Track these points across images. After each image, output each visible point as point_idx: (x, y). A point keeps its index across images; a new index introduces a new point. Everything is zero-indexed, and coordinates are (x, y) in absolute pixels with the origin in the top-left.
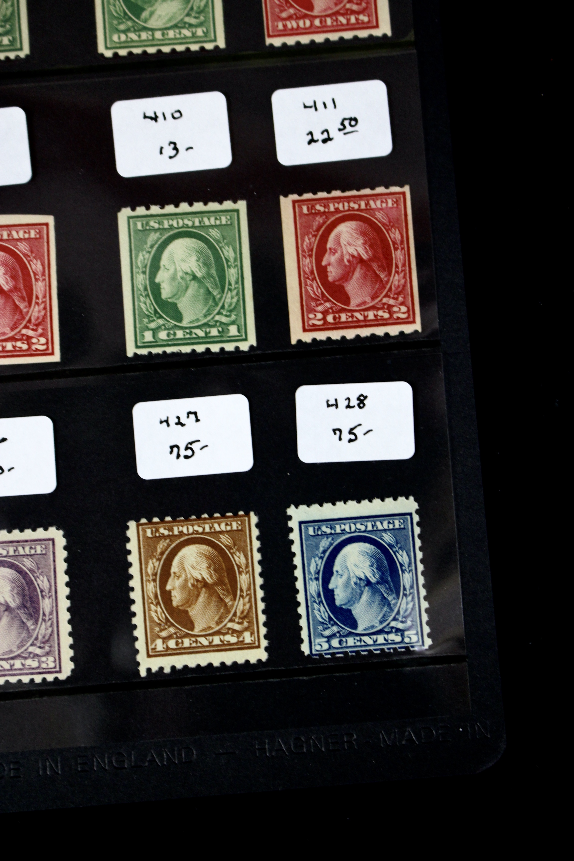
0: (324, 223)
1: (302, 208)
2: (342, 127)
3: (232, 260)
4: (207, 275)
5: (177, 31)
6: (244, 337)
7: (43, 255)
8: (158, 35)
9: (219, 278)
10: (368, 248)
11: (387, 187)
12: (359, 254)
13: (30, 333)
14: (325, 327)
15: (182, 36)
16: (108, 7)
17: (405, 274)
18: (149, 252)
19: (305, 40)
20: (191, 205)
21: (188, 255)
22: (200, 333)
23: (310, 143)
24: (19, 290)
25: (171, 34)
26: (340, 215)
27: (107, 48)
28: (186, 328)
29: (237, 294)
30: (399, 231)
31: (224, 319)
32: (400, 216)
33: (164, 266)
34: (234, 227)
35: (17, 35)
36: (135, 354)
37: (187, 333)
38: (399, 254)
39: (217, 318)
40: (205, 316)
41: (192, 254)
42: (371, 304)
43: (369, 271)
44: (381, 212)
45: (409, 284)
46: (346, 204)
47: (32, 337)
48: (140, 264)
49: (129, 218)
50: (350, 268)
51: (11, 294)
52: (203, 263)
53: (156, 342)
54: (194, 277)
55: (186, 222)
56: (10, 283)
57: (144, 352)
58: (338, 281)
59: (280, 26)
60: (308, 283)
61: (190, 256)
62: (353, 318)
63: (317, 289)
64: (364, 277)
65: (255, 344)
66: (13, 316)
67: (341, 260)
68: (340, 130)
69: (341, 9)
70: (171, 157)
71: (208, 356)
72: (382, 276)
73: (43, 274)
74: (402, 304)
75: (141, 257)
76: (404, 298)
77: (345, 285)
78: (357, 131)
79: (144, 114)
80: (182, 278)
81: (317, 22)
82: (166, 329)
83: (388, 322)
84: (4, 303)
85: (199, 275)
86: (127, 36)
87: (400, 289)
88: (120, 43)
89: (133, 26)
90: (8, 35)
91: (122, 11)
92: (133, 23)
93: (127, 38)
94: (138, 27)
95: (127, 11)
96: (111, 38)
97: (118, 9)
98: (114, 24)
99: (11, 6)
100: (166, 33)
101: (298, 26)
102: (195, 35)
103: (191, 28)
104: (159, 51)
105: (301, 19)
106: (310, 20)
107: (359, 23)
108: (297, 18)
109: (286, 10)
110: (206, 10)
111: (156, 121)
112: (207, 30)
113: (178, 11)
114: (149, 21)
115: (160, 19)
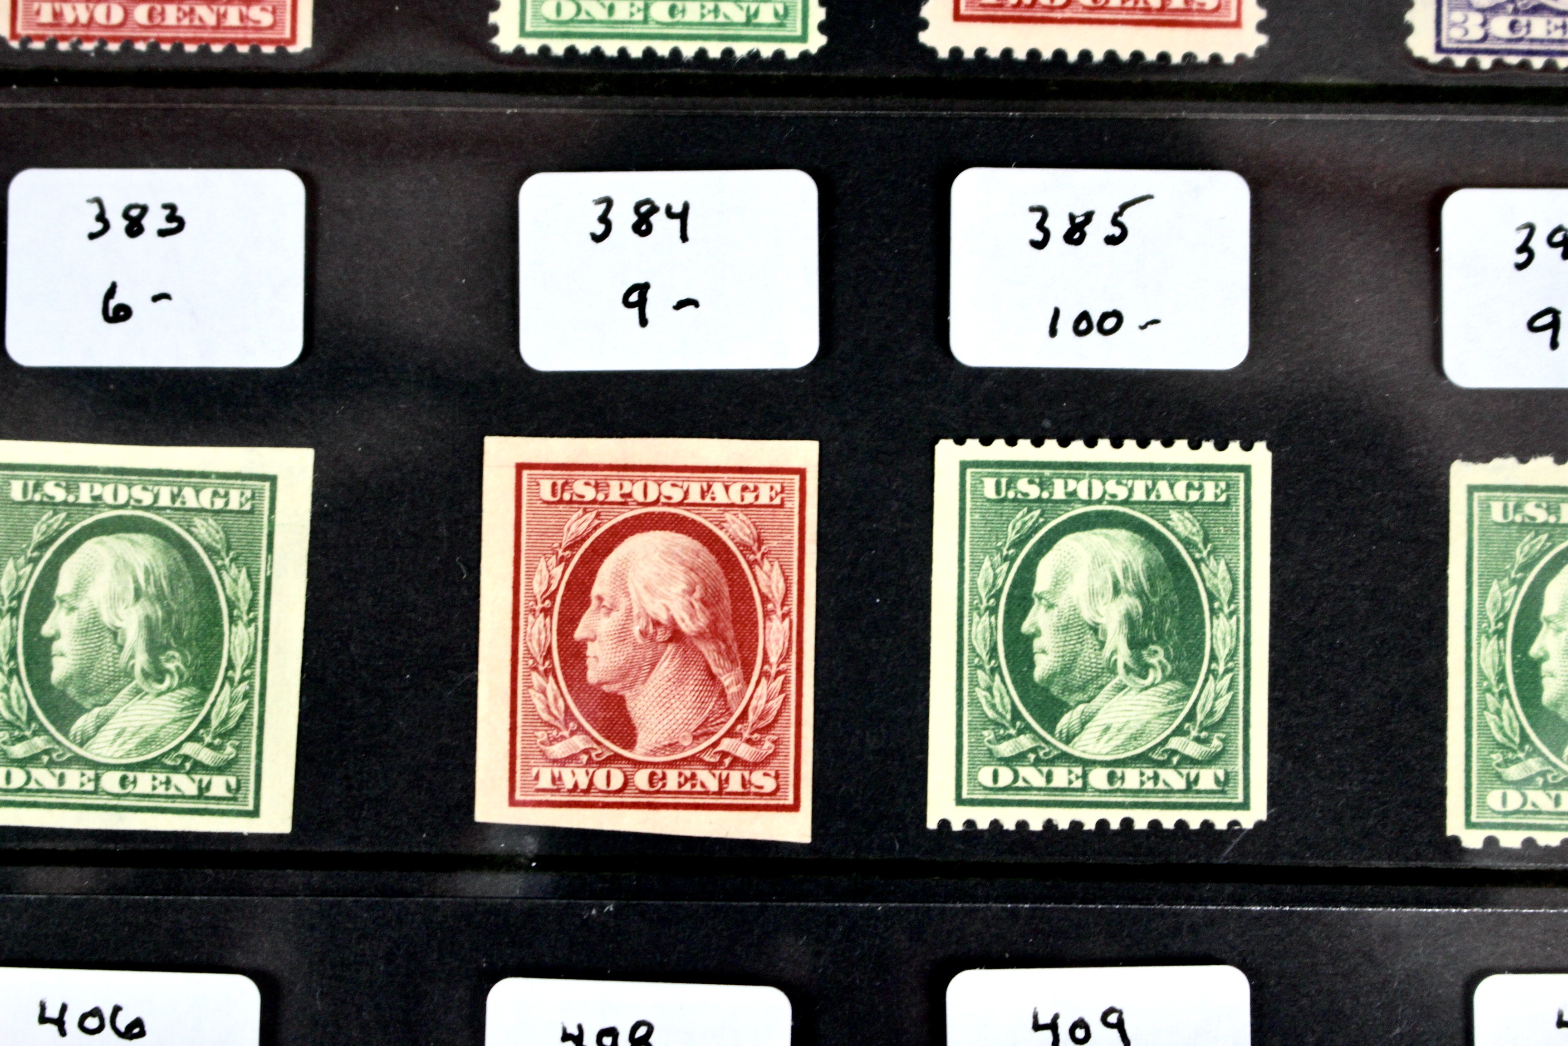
16: (1481, 716)
27: (1469, 824)
35: (1240, 768)
79: (1560, 1016)
86: (1524, 796)
88: (1506, 814)
89: (1543, 774)
90: (1215, 764)
91: (1518, 731)
92: (1543, 764)
93: (1524, 804)
94: (1554, 778)
95: (1529, 730)
96: (1482, 797)
97: (1506, 723)
98: (1494, 764)
99: (1229, 689)
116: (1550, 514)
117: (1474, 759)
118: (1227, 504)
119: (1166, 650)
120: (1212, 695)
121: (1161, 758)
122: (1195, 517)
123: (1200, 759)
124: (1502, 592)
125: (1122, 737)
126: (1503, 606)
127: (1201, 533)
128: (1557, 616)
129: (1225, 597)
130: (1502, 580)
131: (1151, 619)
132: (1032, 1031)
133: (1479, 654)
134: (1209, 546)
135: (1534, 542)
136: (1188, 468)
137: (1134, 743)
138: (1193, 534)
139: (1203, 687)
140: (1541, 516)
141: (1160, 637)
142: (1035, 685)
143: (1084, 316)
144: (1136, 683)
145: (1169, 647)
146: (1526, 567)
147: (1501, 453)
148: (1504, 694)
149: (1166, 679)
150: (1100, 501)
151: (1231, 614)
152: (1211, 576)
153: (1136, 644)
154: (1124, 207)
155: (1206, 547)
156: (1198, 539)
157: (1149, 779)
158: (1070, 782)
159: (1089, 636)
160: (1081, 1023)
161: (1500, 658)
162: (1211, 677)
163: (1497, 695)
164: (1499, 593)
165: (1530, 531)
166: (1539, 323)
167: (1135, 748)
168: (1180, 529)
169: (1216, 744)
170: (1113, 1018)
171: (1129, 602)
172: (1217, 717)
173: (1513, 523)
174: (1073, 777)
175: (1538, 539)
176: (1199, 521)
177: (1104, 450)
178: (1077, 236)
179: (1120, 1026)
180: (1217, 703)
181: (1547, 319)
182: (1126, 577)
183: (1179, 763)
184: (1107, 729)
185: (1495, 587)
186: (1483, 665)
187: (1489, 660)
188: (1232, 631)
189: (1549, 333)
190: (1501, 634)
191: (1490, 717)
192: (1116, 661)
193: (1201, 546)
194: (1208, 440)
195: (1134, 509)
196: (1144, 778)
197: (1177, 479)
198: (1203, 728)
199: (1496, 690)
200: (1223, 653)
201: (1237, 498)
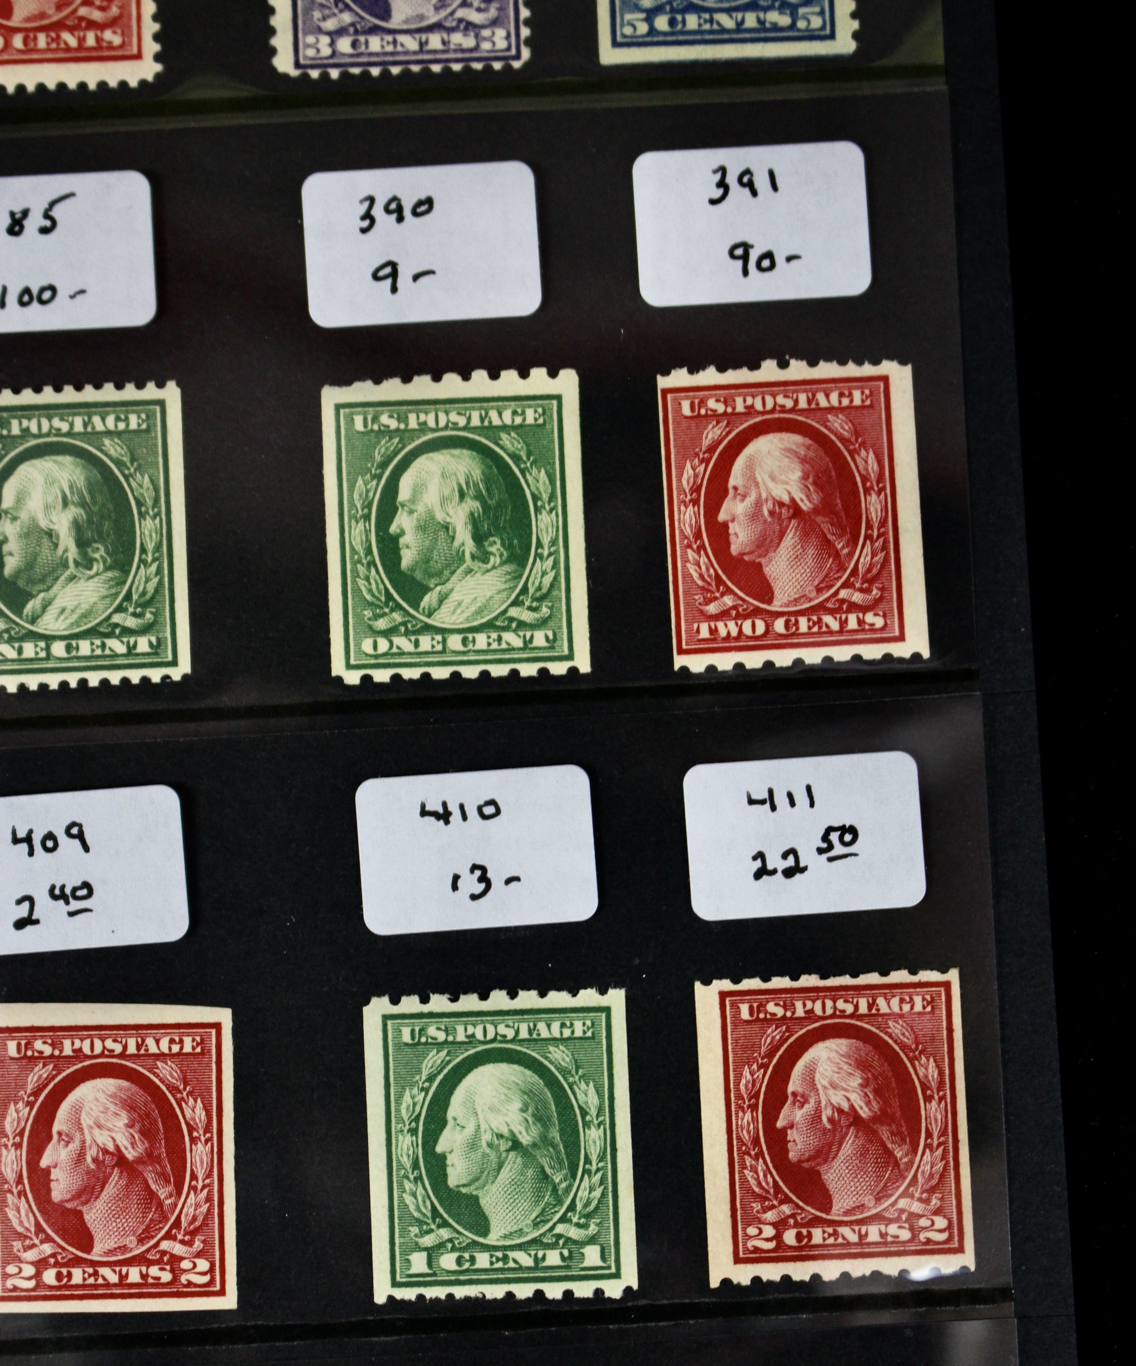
0: (783, 1040)
1: (739, 1008)
2: (825, 845)
3: (593, 1112)
4: (541, 1138)
5: (494, 635)
6: (613, 1270)
7: (209, 1089)
8: (455, 642)
9: (565, 1147)
10: (871, 1097)
11: (913, 972)
12: (852, 1107)
13: (178, 1249)
14: (780, 1254)
15: (504, 646)
16: (354, 582)
17: (945, 1151)
18: (426, 1091)
19: (754, 660)
20: (513, 995)
21: (503, 1097)
22: (525, 1260)
23: (758, 875)
24: (158, 1160)
25: (481, 641)
26: (817, 1025)
27: (349, 666)
28: (496, 1248)
29: (602, 1181)
30: (935, 1061)
31: (574, 1233)
32: (939, 1029)
33: (455, 1119)
34: (600, 1042)
35: (168, 634)
36: (391, 1298)
37: (498, 1260)
38: (933, 1109)
39: (560, 1229)
40: (536, 1224)
41: (513, 1097)
42: (874, 1211)
43: (871, 1141)
44: (900, 1022)
45: (952, 1172)
46: (829, 1003)
47: (182, 1259)
48: (404, 1114)
49: (386, 1018)
50: (834, 1135)
51: (140, 1168)
52: (534, 1115)
53: (434, 1274)
54: (516, 1145)
55: (502, 1029)
56: (139, 1144)
57: (409, 1294)
58: (808, 1160)
59: (705, 633)
60: (748, 1164)
61: (509, 1100)
62: (836, 1239)
63: (765, 1176)
64: (862, 1154)
65: (635, 1287)
66: (145, 1214)
67: (816, 1116)
68: (820, 851)
69: (827, 600)
70: (474, 897)
71: (539, 1308)
72: (899, 1154)
73: (208, 1129)
74: (938, 1212)
75: (407, 1099)
76: (942, 1199)
77: (822, 1169)
78: (856, 855)
79: (423, 806)
80: (490, 1145)
81: (779, 626)
82: (453, 1249)
83: (907, 1248)
84: (127, 1185)
85: (525, 1139)
86: (391, 642)
87: (934, 1182)
88: (376, 657)
89: (404, 624)
90: (148, 632)
91: (383, 592)
92: (404, 616)
93: (391, 648)
94: (413, 626)
95: (392, 591)
96: (358, 645)
97: (374, 586)
99: (157, 574)
100: (471, 638)
101: (740, 631)
102: (530, 646)
103: (521, 631)
104: (456, 675)
105: (745, 617)
106: (766, 622)
107: (863, 630)
108: (738, 616)
109: (716, 599)
110: (555, 593)
111: (447, 822)
112: (555, 634)
113: (497, 594)
114: (436, 613)
115: (459, 611)
116: (400, 422)
117: (350, 616)
118: (148, 430)
119: (106, 548)
120: (144, 579)
121: (106, 631)
122: (123, 442)
123: (137, 629)
124: (366, 485)
125: (75, 616)
126: (367, 495)
127: (129, 454)
128: (409, 501)
129: (149, 503)
130: (365, 475)
132: (12, 844)
133: (350, 534)
134: (135, 464)
135: (389, 444)
136: (115, 404)
137: (85, 620)
138: (122, 456)
139: (136, 573)
140: (393, 424)
141: (100, 537)
142: (5, 580)
143: (27, 291)
144: (84, 574)
145: (108, 544)
146: (384, 465)
147: (362, 378)
148: (371, 563)
149: (107, 569)
150: (48, 435)
151: (155, 516)
152: (138, 487)
153: (82, 543)
154: (52, 204)
155: (132, 465)
156: (126, 459)
157: (98, 647)
158: (37, 653)
159: (45, 541)
160: (50, 836)
161: (367, 536)
162: (142, 566)
163: (365, 565)
164: (363, 487)
165: (385, 436)
166: (382, 273)
167: (86, 624)
168: (112, 452)
169: (149, 616)
170: (75, 831)
171: (74, 511)
172: (148, 597)
173: (372, 430)
174: (38, 649)
175: (391, 442)
176: (126, 445)
177: (48, 396)
178: (17, 228)
179: (81, 837)
180: (148, 585)
181: (388, 270)
182: (72, 492)
183: (121, 633)
184: (63, 611)
185: (360, 482)
186: (354, 543)
187: (358, 538)
188: (156, 528)
190: (367, 517)
191: (361, 583)
192: (67, 557)
193: (129, 464)
194: (130, 382)
195: (75, 439)
196: (94, 647)
197: (108, 414)
198: (138, 605)
199: (365, 561)
200: (150, 546)
201: (155, 425)
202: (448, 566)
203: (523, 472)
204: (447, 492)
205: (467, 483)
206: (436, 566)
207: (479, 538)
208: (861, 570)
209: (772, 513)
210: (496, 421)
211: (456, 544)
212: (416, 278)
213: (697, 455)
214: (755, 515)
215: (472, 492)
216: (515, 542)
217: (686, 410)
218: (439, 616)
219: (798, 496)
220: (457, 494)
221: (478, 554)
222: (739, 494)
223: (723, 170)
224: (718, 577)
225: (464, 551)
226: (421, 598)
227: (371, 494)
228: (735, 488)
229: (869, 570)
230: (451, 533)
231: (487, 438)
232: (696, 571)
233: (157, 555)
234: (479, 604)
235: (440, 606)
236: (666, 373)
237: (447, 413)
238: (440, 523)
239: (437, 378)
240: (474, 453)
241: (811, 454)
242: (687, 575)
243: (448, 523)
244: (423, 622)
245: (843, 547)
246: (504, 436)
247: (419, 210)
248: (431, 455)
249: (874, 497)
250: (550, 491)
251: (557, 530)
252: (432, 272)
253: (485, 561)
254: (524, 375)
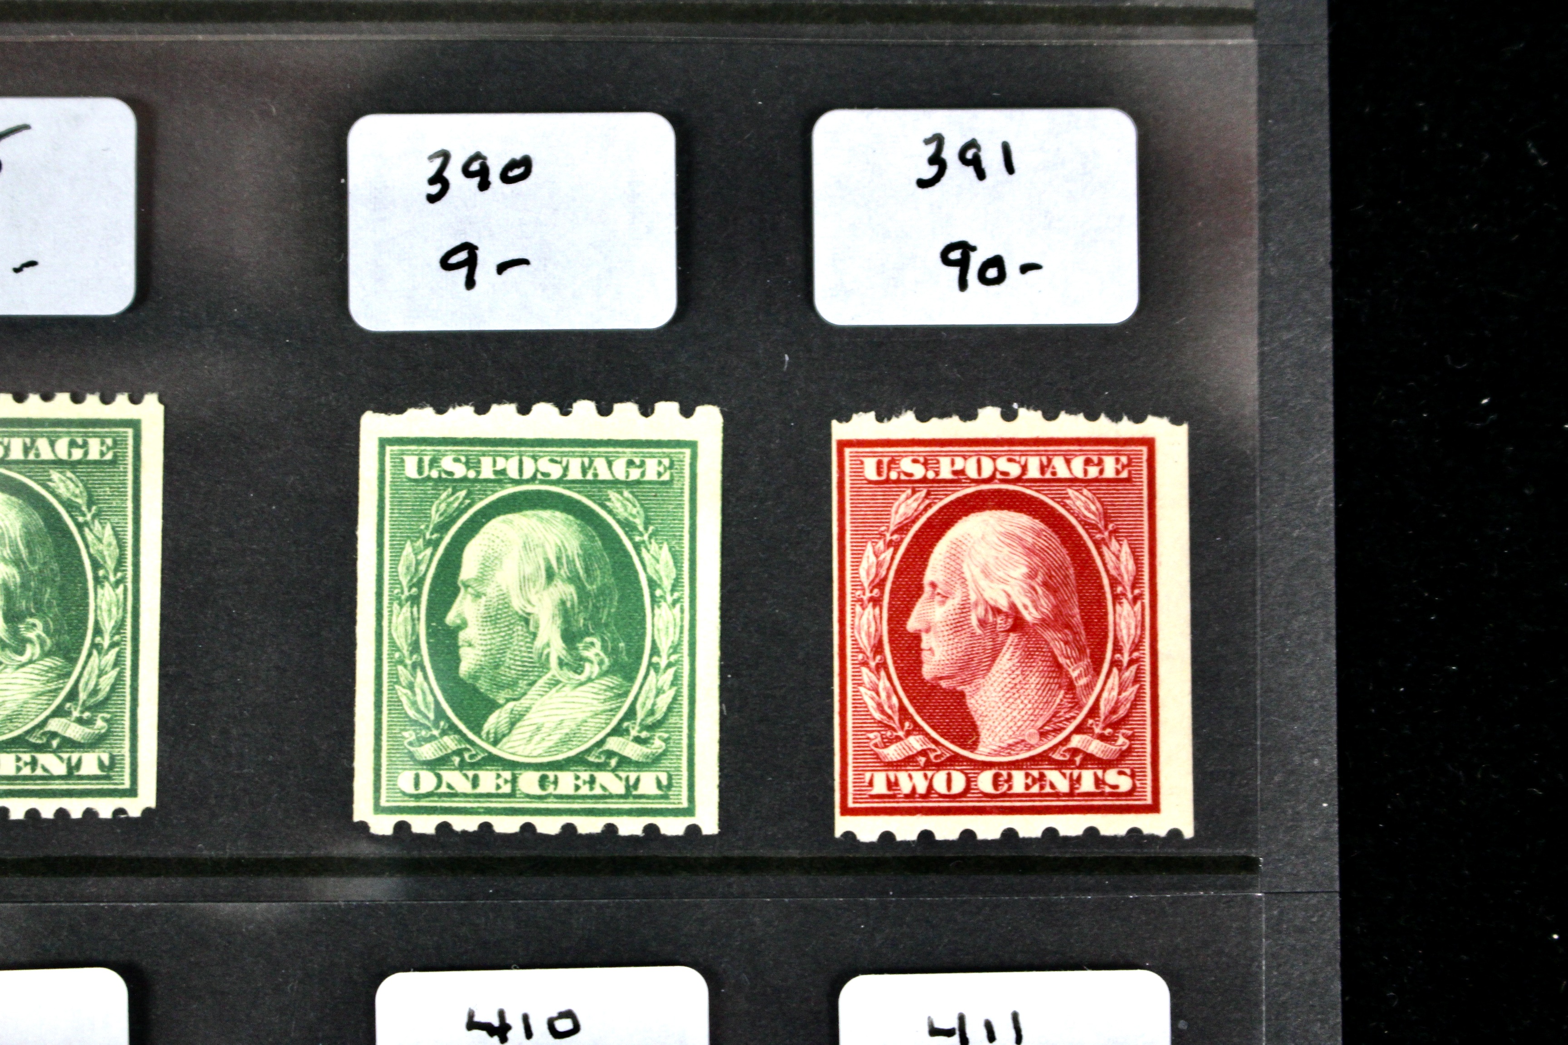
5: (585, 776)
8: (529, 782)
15: (598, 791)
16: (392, 690)
19: (947, 829)
25: (566, 782)
27: (378, 809)
35: (126, 751)
59: (880, 787)
69: (1054, 749)
79: (471, 1015)
81: (985, 781)
86: (439, 777)
88: (418, 797)
89: (459, 753)
90: (99, 748)
91: (432, 706)
92: (459, 742)
93: (439, 786)
94: (472, 757)
95: (445, 706)
96: (392, 779)
97: (419, 698)
98: (406, 743)
99: (115, 665)
100: (552, 778)
101: (930, 788)
102: (634, 793)
103: (623, 771)
104: (528, 828)
105: (939, 767)
106: (966, 774)
107: (1102, 794)
108: (928, 765)
109: (899, 739)
110: (672, 720)
111: (504, 1039)
112: (670, 778)
113: (592, 717)
114: (505, 740)
115: (537, 738)
116: (468, 468)
117: (384, 737)
118: (114, 462)
119: (45, 623)
120: (96, 672)
121: (39, 742)
122: (78, 477)
123: (82, 741)
124: (416, 554)
126: (417, 570)
127: (85, 494)
128: (476, 581)
129: (111, 564)
130: (416, 541)
131: (29, 589)
133: (390, 622)
134: (94, 508)
135: (452, 499)
136: (70, 423)
137: (10, 725)
138: (76, 496)
139: (86, 662)
140: (460, 471)
141: (38, 610)
144: (12, 660)
145: (48, 619)
146: (442, 528)
147: (417, 404)
148: (418, 665)
149: (46, 654)
151: (118, 583)
152: (95, 541)
153: (12, 616)
155: (90, 510)
156: (81, 501)
157: (26, 764)
161: (414, 626)
162: (95, 652)
163: (409, 667)
164: (412, 556)
165: (447, 487)
166: (454, 260)
167: (11, 731)
168: (62, 491)
169: (100, 725)
172: (101, 696)
173: (429, 478)
175: (454, 497)
176: (82, 481)
180: (101, 680)
181: (463, 256)
183: (59, 747)
185: (408, 549)
186: (395, 635)
187: (401, 629)
188: (118, 601)
189: (464, 271)
190: (415, 600)
193: (84, 508)
194: (93, 392)
195: (10, 469)
196: (21, 764)
197: (59, 436)
198: (86, 708)
199: (408, 662)
200: (108, 626)
201: (125, 456)
202: (525, 674)
203: (637, 546)
204: (529, 570)
205: (559, 559)
206: (508, 673)
207: (570, 637)
208: (1104, 709)
209: (982, 623)
210: (604, 474)
211: (539, 643)
212: (502, 268)
213: (882, 535)
214: (959, 624)
215: (564, 572)
216: (622, 645)
217: (870, 472)
218: (509, 745)
219: (1021, 600)
220: (543, 573)
221: (568, 659)
222: (939, 594)
223: (939, 140)
224: (902, 709)
225: (548, 655)
226: (485, 718)
227: (423, 568)
228: (933, 585)
229: (1114, 711)
230: (532, 629)
231: (589, 497)
232: (872, 698)
233: (117, 638)
234: (567, 731)
235: (510, 730)
236: (845, 418)
237: (535, 458)
238: (517, 613)
239: (524, 410)
240: (571, 518)
241: (1041, 543)
242: (859, 703)
243: (529, 614)
244: (487, 751)
245: (1079, 676)
246: (613, 494)
247: (511, 174)
248: (510, 516)
249: (1125, 608)
250: (674, 576)
251: (681, 632)
252: (525, 262)
253: (578, 670)
254: (646, 411)
